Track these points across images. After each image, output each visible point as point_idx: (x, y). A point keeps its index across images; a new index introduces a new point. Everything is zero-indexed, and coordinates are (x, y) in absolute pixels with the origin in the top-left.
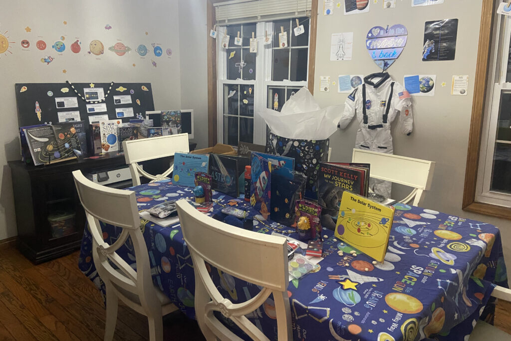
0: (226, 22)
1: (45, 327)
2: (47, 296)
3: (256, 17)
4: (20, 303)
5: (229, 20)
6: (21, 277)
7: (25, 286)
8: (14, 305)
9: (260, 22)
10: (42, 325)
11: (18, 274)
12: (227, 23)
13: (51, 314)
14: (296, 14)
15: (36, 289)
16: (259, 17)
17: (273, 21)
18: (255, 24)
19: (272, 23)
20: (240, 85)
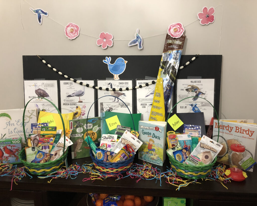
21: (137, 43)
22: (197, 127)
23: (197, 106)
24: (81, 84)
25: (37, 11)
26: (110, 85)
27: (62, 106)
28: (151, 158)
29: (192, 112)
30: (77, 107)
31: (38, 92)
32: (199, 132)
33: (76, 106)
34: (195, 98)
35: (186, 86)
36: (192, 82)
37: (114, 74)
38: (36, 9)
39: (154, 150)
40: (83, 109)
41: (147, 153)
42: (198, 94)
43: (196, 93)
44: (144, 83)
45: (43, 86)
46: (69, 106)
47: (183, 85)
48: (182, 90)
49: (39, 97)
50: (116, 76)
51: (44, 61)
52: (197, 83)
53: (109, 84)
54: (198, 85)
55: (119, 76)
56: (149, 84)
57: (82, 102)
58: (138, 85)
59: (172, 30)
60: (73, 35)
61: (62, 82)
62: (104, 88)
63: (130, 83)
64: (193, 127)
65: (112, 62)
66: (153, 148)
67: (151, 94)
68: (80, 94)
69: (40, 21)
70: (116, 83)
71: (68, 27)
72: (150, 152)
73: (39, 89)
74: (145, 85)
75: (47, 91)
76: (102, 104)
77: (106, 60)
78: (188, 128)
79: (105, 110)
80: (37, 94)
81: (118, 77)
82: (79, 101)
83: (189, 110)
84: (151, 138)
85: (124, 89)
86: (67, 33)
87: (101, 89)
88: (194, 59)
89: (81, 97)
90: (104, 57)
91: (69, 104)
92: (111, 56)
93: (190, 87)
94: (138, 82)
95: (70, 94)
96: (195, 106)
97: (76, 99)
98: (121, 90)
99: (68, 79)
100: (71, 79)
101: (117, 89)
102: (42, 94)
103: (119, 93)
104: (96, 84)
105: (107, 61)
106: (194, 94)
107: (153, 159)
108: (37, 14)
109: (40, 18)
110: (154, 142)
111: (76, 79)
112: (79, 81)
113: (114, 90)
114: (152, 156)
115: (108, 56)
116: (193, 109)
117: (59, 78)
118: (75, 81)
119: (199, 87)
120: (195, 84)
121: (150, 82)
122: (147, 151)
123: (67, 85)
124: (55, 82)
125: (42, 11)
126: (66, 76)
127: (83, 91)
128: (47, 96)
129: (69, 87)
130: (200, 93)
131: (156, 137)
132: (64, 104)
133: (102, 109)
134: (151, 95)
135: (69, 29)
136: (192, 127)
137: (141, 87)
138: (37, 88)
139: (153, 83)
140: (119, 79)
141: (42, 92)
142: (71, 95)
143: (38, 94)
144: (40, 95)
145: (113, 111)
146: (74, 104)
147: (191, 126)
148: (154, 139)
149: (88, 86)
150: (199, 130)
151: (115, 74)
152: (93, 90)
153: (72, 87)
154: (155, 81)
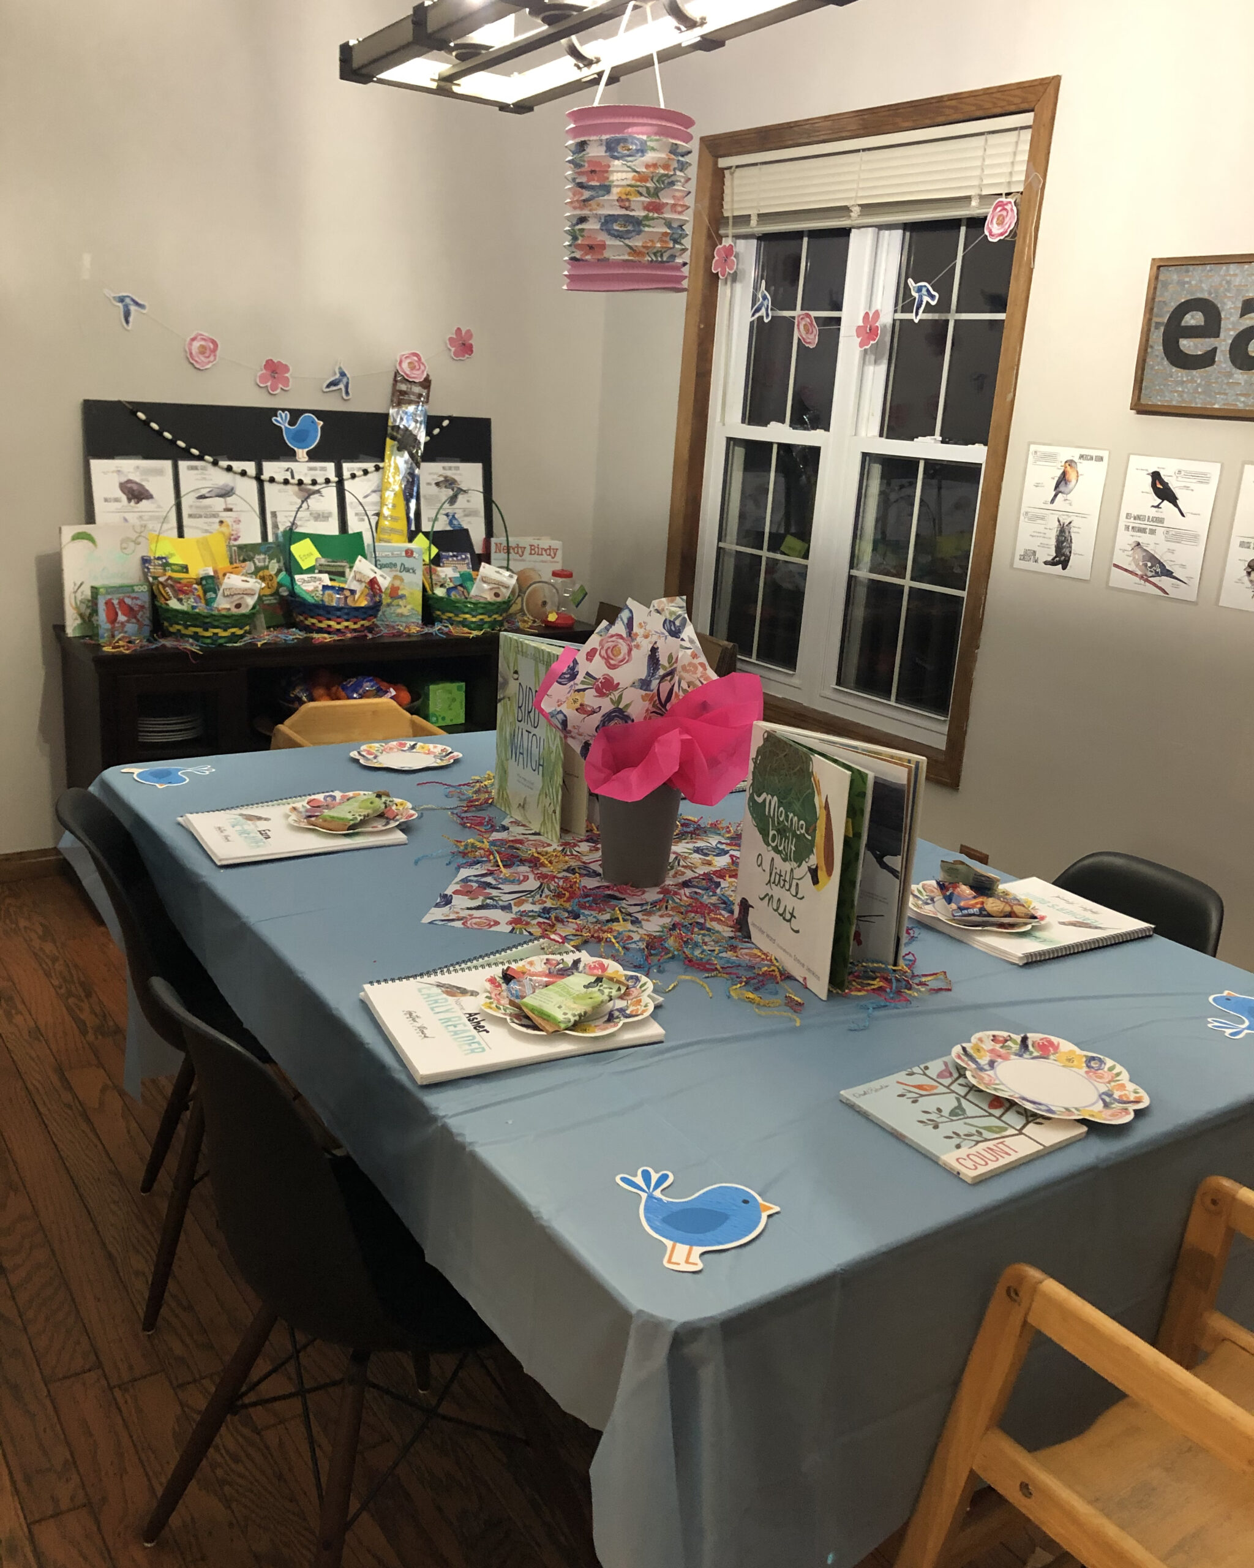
0: (754, 222)
1: (75, 1096)
2: (104, 1016)
3: (845, 210)
4: (32, 1024)
5: (763, 217)
6: (55, 960)
7: (56, 983)
8: (17, 1026)
9: (859, 227)
10: (70, 1088)
11: (49, 948)
12: (755, 227)
13: (101, 1065)
14: (974, 203)
15: (83, 995)
16: (856, 210)
17: (907, 227)
18: (845, 232)
19: (900, 232)
20: (780, 445)
21: (342, 386)
22: (463, 556)
23: (456, 516)
24: (229, 469)
25: (121, 300)
26: (289, 473)
27: (186, 521)
28: (398, 615)
29: (449, 528)
30: (221, 522)
31: (126, 487)
32: (468, 564)
33: (217, 520)
34: (453, 500)
35: (435, 477)
36: (444, 468)
37: (296, 449)
38: (121, 294)
39: (402, 597)
40: (235, 526)
41: (389, 605)
42: (456, 492)
43: (453, 490)
44: (359, 469)
45: (138, 473)
46: (203, 520)
47: (430, 474)
48: (429, 484)
49: (129, 500)
50: (302, 453)
51: (141, 415)
52: (454, 471)
53: (287, 470)
54: (455, 474)
55: (308, 453)
56: (369, 470)
57: (230, 510)
58: (346, 474)
59: (405, 365)
60: (206, 360)
61: (183, 465)
62: (279, 478)
63: (329, 469)
64: (456, 556)
65: (292, 423)
66: (400, 593)
67: (374, 491)
68: (226, 493)
69: (127, 322)
70: (303, 468)
71: (193, 339)
72: (395, 602)
73: (129, 481)
74: (362, 473)
75: (149, 486)
76: (274, 514)
77: (279, 419)
78: (447, 558)
79: (282, 528)
80: (124, 493)
81: (305, 456)
82: (224, 507)
83: (442, 525)
84: (398, 574)
85: (321, 480)
86: (191, 354)
87: (272, 480)
88: (446, 423)
89: (228, 499)
90: (274, 412)
91: (200, 516)
92: (289, 410)
93: (442, 479)
94: (346, 466)
95: (204, 492)
96: (453, 516)
97: (218, 504)
98: (314, 482)
99: (200, 458)
100: (207, 458)
101: (307, 480)
102: (136, 493)
103: (310, 490)
104: (260, 470)
105: (281, 420)
106: (450, 493)
107: (402, 615)
108: (120, 305)
109: (127, 315)
110: (402, 580)
111: (218, 458)
112: (224, 464)
113: (300, 483)
114: (399, 611)
115: (283, 410)
116: (451, 523)
117: (176, 455)
118: (215, 463)
119: (456, 478)
120: (449, 473)
121: (370, 466)
122: (389, 601)
123: (195, 472)
124: (167, 464)
125: (133, 300)
126: (195, 451)
127: (231, 484)
128: (148, 496)
129: (199, 477)
130: (461, 490)
131: (408, 571)
132: (190, 516)
133: (276, 526)
134: (374, 495)
135: (196, 344)
136: (454, 556)
137: (353, 476)
138: (123, 479)
139: (377, 468)
140: (307, 459)
141: (135, 487)
142: (207, 495)
143: (126, 491)
144: (132, 495)
145: (299, 530)
146: (214, 516)
147: (451, 554)
148: (404, 575)
149: (244, 473)
150: (467, 561)
151: (299, 448)
152: (254, 484)
153: (207, 477)
154: (381, 465)
